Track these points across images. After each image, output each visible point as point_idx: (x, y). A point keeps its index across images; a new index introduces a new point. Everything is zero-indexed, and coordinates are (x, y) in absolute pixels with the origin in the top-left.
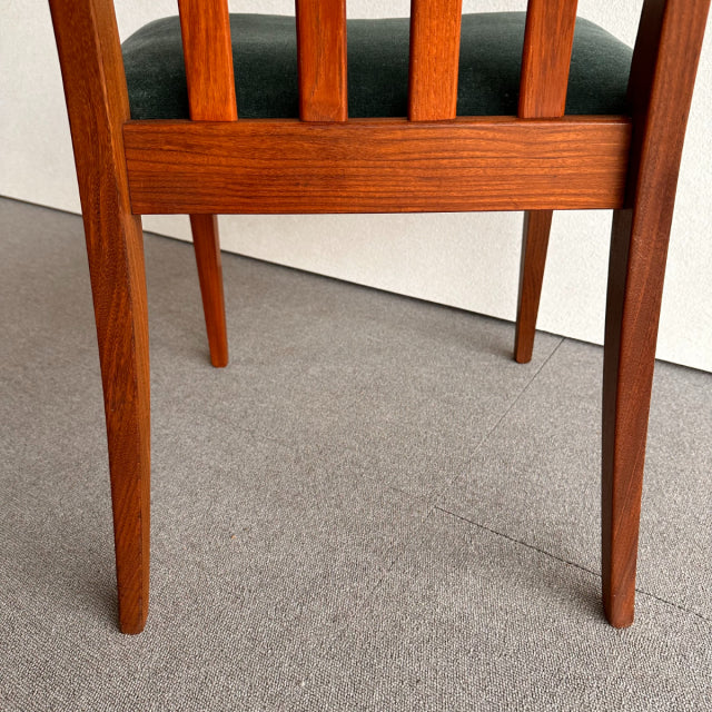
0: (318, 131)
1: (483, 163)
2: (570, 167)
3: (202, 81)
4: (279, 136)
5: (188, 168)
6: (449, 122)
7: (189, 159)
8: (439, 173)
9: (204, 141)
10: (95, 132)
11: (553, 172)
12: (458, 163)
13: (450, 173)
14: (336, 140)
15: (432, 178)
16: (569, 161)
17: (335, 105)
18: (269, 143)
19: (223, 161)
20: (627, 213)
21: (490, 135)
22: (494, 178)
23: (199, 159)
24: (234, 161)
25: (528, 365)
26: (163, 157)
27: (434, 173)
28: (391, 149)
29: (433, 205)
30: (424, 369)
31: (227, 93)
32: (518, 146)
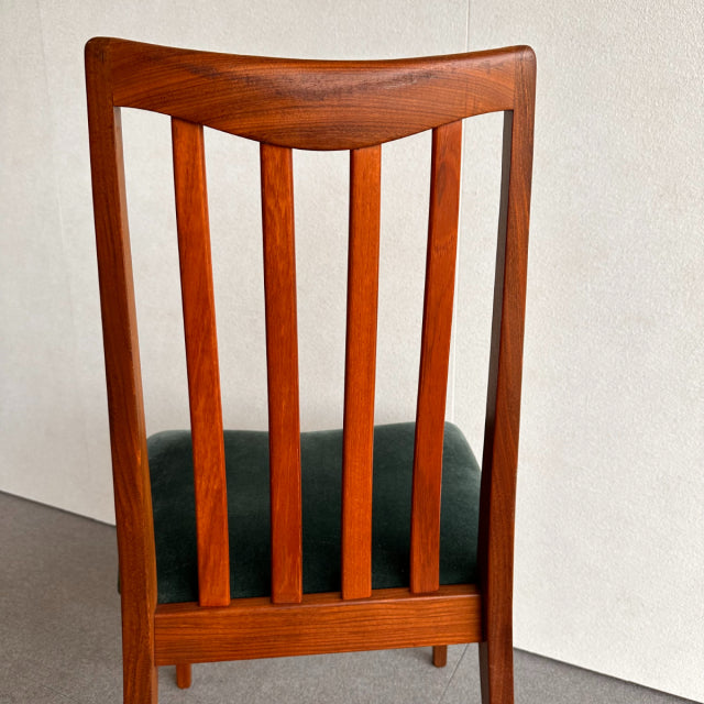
0: (283, 610)
1: (390, 622)
2: (446, 621)
3: (209, 585)
4: (258, 615)
5: (196, 637)
6: (368, 599)
7: (197, 631)
8: (363, 629)
9: (207, 621)
10: (139, 629)
11: (435, 624)
12: (375, 623)
13: (370, 629)
14: (295, 615)
15: (358, 632)
16: (444, 618)
17: (295, 594)
18: (251, 619)
19: (220, 632)
20: (484, 644)
21: (394, 606)
22: (399, 630)
23: (203, 631)
24: (227, 631)
25: (444, 669)
26: (180, 632)
27: (360, 629)
28: (332, 618)
29: (360, 647)
30: (359, 680)
31: (224, 591)
32: (411, 612)
